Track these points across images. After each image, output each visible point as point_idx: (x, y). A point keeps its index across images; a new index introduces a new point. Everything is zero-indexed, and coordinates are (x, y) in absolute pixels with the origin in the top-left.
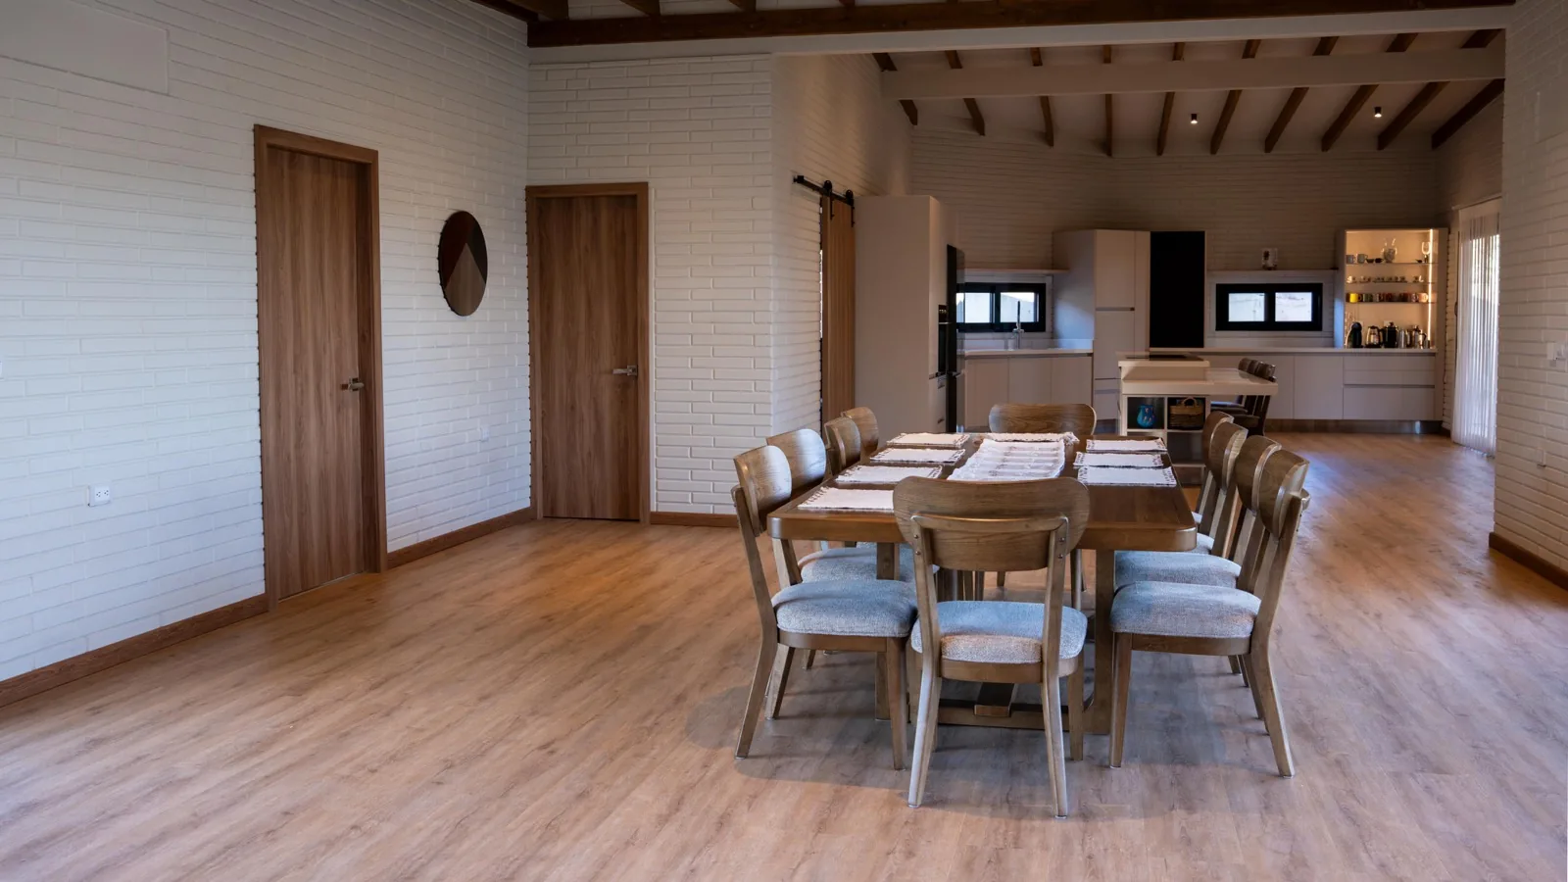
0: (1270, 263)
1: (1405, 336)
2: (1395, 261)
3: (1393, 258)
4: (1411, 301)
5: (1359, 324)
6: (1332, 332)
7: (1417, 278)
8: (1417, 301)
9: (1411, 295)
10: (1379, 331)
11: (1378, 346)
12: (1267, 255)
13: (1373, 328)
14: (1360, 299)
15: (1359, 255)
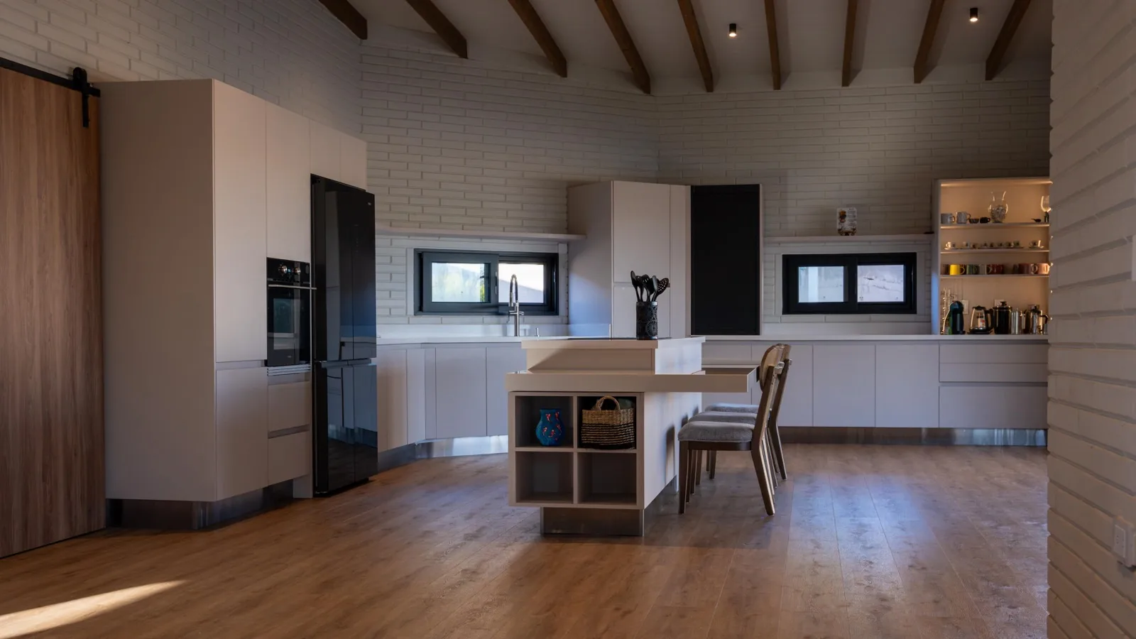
0: (847, 226)
1: (1020, 317)
2: (1006, 221)
3: (1003, 217)
4: (1028, 273)
5: (960, 304)
6: (930, 315)
7: (1035, 244)
8: (1036, 273)
9: (1028, 265)
10: (986, 312)
11: (986, 331)
12: (843, 216)
13: (978, 308)
14: (963, 271)
15: (959, 214)
